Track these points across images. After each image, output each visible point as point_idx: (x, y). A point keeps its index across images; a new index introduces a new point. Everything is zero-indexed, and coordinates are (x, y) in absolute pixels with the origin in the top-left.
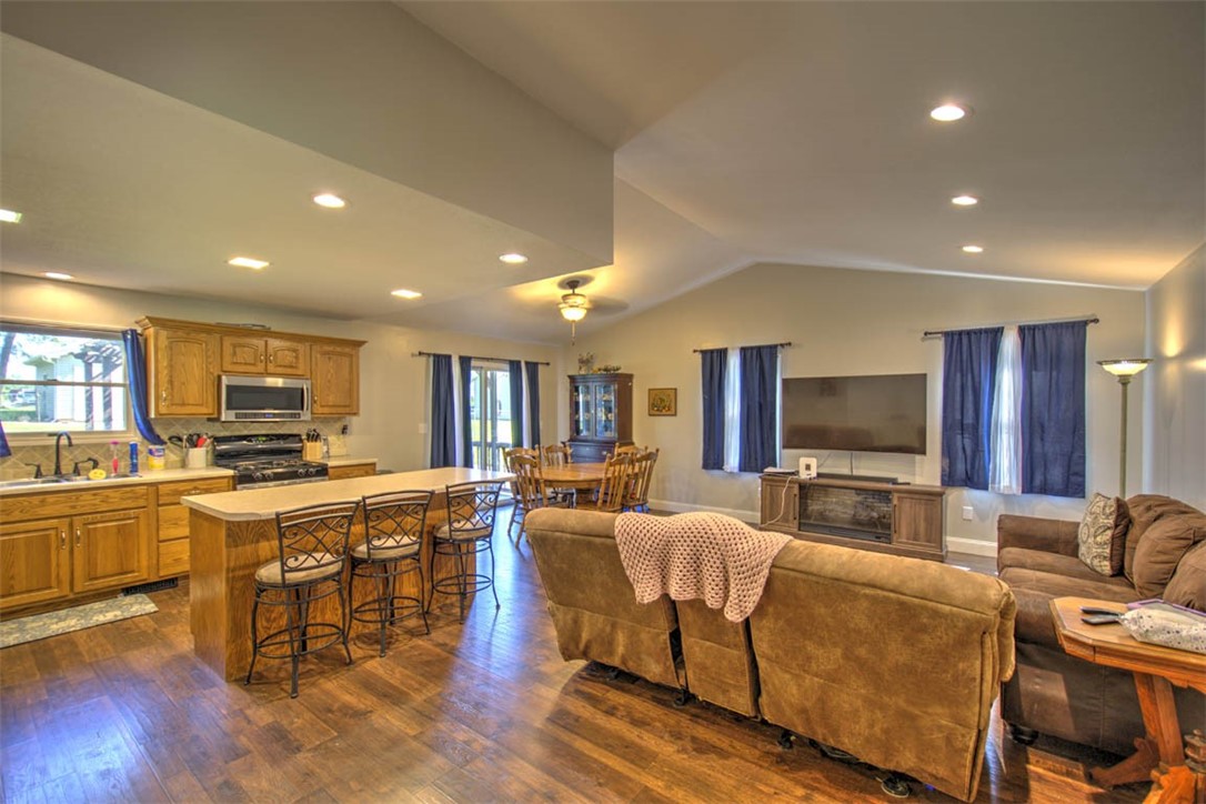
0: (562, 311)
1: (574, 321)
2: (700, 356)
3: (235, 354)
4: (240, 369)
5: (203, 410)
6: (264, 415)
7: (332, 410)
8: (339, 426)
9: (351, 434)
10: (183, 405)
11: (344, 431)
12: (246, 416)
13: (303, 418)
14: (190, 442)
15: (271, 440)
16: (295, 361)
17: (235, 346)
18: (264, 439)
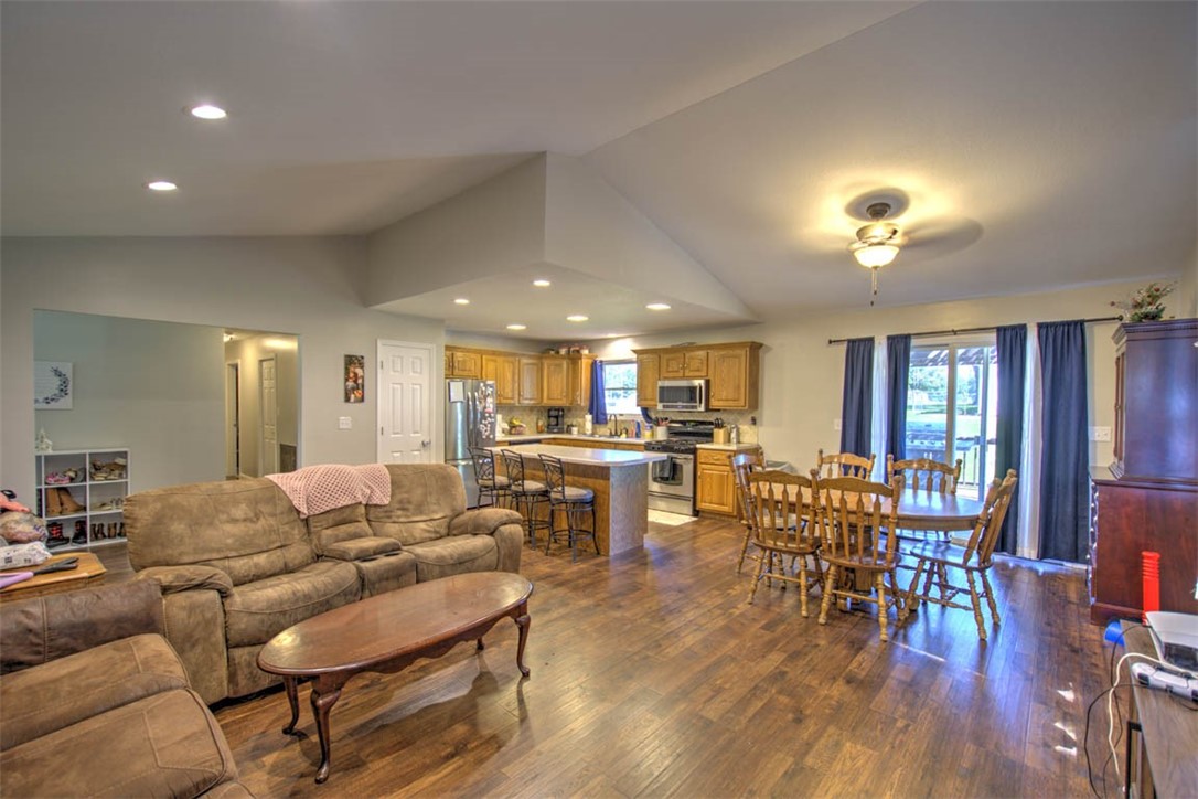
3: (668, 366)
4: (671, 375)
5: (653, 403)
6: (676, 407)
7: (725, 403)
8: (750, 417)
9: (761, 425)
10: (646, 399)
11: (754, 421)
12: (668, 407)
13: (699, 409)
14: (657, 423)
15: (696, 425)
16: (701, 366)
17: (668, 360)
18: (694, 424)
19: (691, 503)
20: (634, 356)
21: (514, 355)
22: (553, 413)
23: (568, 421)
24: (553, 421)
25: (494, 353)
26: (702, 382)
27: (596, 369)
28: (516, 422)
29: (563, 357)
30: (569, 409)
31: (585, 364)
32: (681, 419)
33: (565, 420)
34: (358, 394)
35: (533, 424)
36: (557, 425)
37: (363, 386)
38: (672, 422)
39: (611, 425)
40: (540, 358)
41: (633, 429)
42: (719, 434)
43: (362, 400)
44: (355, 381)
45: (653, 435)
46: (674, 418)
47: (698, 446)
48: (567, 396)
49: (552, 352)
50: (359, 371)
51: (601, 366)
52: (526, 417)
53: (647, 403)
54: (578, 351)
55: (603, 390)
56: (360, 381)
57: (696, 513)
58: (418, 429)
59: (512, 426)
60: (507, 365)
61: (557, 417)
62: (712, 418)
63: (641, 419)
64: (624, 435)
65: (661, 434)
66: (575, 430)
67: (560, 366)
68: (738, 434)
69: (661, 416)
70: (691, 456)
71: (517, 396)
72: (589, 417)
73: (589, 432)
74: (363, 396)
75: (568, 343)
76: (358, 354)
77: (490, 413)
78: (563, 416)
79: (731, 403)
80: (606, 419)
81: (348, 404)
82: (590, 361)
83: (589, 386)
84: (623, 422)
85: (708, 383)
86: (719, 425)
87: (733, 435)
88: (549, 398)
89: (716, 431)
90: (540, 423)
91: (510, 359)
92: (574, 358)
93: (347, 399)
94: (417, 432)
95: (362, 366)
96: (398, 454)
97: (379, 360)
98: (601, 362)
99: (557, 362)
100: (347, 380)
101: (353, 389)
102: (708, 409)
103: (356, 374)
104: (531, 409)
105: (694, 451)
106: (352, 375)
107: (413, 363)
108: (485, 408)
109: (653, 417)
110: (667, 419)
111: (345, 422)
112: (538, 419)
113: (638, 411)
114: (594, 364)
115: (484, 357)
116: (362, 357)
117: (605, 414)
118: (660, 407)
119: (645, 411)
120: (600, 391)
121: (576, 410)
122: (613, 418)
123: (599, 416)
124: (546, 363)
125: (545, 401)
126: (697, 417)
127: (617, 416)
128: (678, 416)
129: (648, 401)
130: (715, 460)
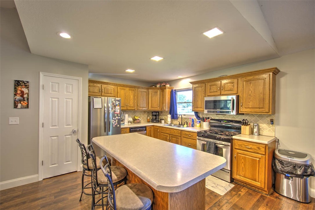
3: (210, 89)
4: (212, 94)
5: (202, 109)
6: (217, 112)
7: (253, 110)
8: (269, 119)
9: (278, 124)
10: (197, 108)
11: (272, 122)
12: (210, 112)
13: (232, 114)
14: (204, 120)
15: (228, 122)
16: (232, 87)
17: (211, 86)
18: (226, 121)
19: (229, 174)
20: (191, 86)
21: (134, 87)
22: (154, 114)
23: (161, 117)
24: (154, 117)
25: (124, 86)
26: (234, 97)
27: (173, 94)
28: (136, 118)
29: (158, 89)
30: (162, 112)
31: (168, 92)
32: (217, 118)
33: (160, 117)
34: (24, 104)
35: (145, 118)
36: (156, 119)
37: (28, 99)
38: (212, 120)
39: (179, 120)
40: (148, 89)
41: (190, 122)
42: (246, 129)
43: (27, 107)
44: (22, 96)
45: (201, 126)
46: (213, 118)
47: (234, 137)
48: (159, 106)
49: (154, 87)
50: (25, 90)
51: (175, 92)
52: (142, 115)
53: (197, 110)
54: (165, 86)
55: (176, 103)
56: (25, 96)
57: (232, 181)
58: (70, 124)
59: (134, 120)
60: (131, 91)
61: (156, 115)
62: (240, 118)
63: (194, 117)
64: (186, 125)
65: (205, 126)
66: (163, 121)
67: (157, 92)
68: (259, 129)
69: (205, 116)
70: (229, 144)
71: (136, 106)
72: (169, 116)
73: (169, 123)
74: (28, 105)
75: (160, 82)
76: (25, 80)
77: (117, 114)
78: (158, 115)
79: (257, 110)
80: (177, 117)
81: (16, 110)
82: (170, 90)
83: (169, 102)
84: (185, 118)
85: (238, 97)
86: (245, 124)
87: (255, 130)
88: (152, 107)
89: (242, 127)
90: (149, 118)
91: (133, 89)
92: (163, 89)
93: (16, 106)
94: (69, 125)
95: (27, 87)
96: (56, 138)
97: (41, 84)
98: (175, 90)
99: (155, 90)
100: (15, 95)
101: (20, 101)
102: (238, 113)
103: (22, 92)
104: (145, 112)
105: (230, 140)
106: (19, 92)
107: (67, 87)
108: (115, 111)
109: (201, 116)
110: (209, 118)
111: (14, 120)
112: (148, 116)
113: (193, 113)
114: (172, 91)
115: (119, 87)
116: (28, 82)
117: (177, 115)
118: (206, 111)
119: (197, 113)
120: (174, 104)
121: (164, 112)
122: (180, 116)
123: (174, 116)
124: (150, 91)
125: (150, 108)
126: (228, 118)
127: (182, 116)
128: (215, 117)
129: (199, 109)
130: (247, 148)
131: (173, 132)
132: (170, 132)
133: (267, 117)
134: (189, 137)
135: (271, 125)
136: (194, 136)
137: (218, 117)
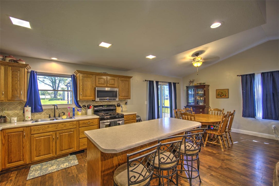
0: (193, 64)
1: (197, 67)
2: (241, 77)
3: (99, 81)
4: (101, 85)
5: (91, 98)
6: (106, 99)
12: (102, 99)
13: (116, 100)
15: (108, 106)
16: (114, 83)
17: (99, 79)
18: (106, 106)
27: (33, 76)
63: (74, 106)
64: (65, 116)
80: (42, 109)
117: (41, 106)
118: (97, 99)
123: (37, 108)
126: (105, 103)
127: (58, 106)
128: (95, 104)
129: (87, 97)
130: (130, 118)
131: (63, 126)
132: (57, 128)
133: (124, 101)
134: (88, 125)
135: (125, 105)
136: (94, 123)
137: (97, 104)
